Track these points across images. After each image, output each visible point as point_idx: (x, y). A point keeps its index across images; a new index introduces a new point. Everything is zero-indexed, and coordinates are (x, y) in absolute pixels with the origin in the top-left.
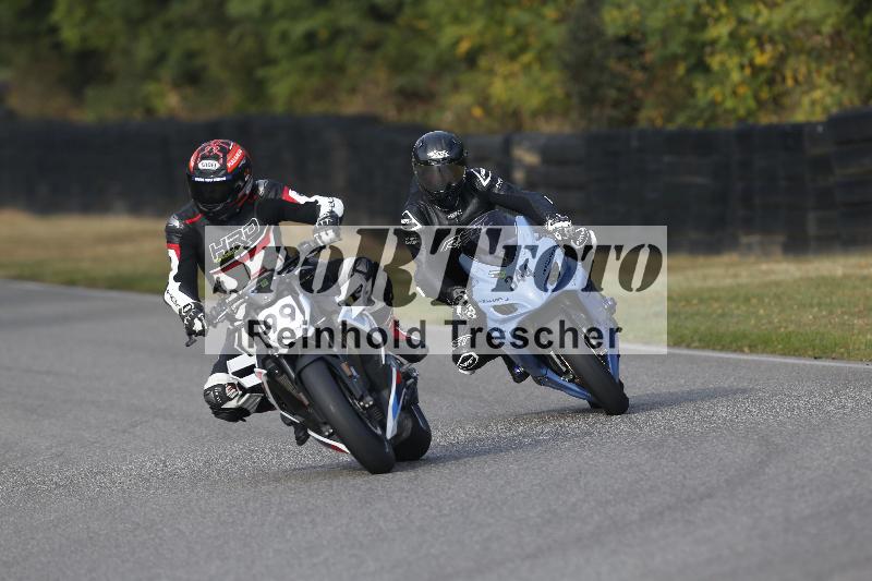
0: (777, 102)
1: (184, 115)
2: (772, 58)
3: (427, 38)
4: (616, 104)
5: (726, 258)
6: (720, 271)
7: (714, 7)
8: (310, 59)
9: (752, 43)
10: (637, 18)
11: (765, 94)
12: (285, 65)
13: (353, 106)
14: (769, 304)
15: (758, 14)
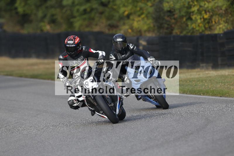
0: (210, 28)
1: (51, 31)
2: (209, 16)
3: (116, 11)
4: (167, 29)
5: (196, 70)
6: (195, 73)
7: (193, 2)
8: (85, 16)
9: (203, 12)
10: (173, 5)
11: (207, 26)
12: (78, 18)
13: (96, 29)
14: (208, 82)
15: (205, 4)
